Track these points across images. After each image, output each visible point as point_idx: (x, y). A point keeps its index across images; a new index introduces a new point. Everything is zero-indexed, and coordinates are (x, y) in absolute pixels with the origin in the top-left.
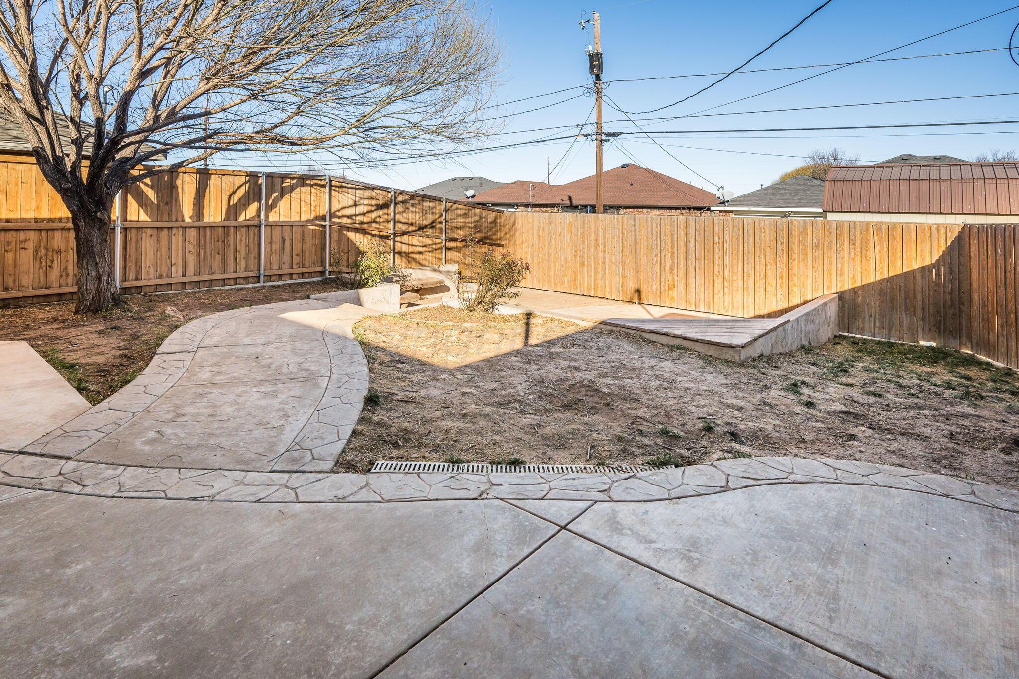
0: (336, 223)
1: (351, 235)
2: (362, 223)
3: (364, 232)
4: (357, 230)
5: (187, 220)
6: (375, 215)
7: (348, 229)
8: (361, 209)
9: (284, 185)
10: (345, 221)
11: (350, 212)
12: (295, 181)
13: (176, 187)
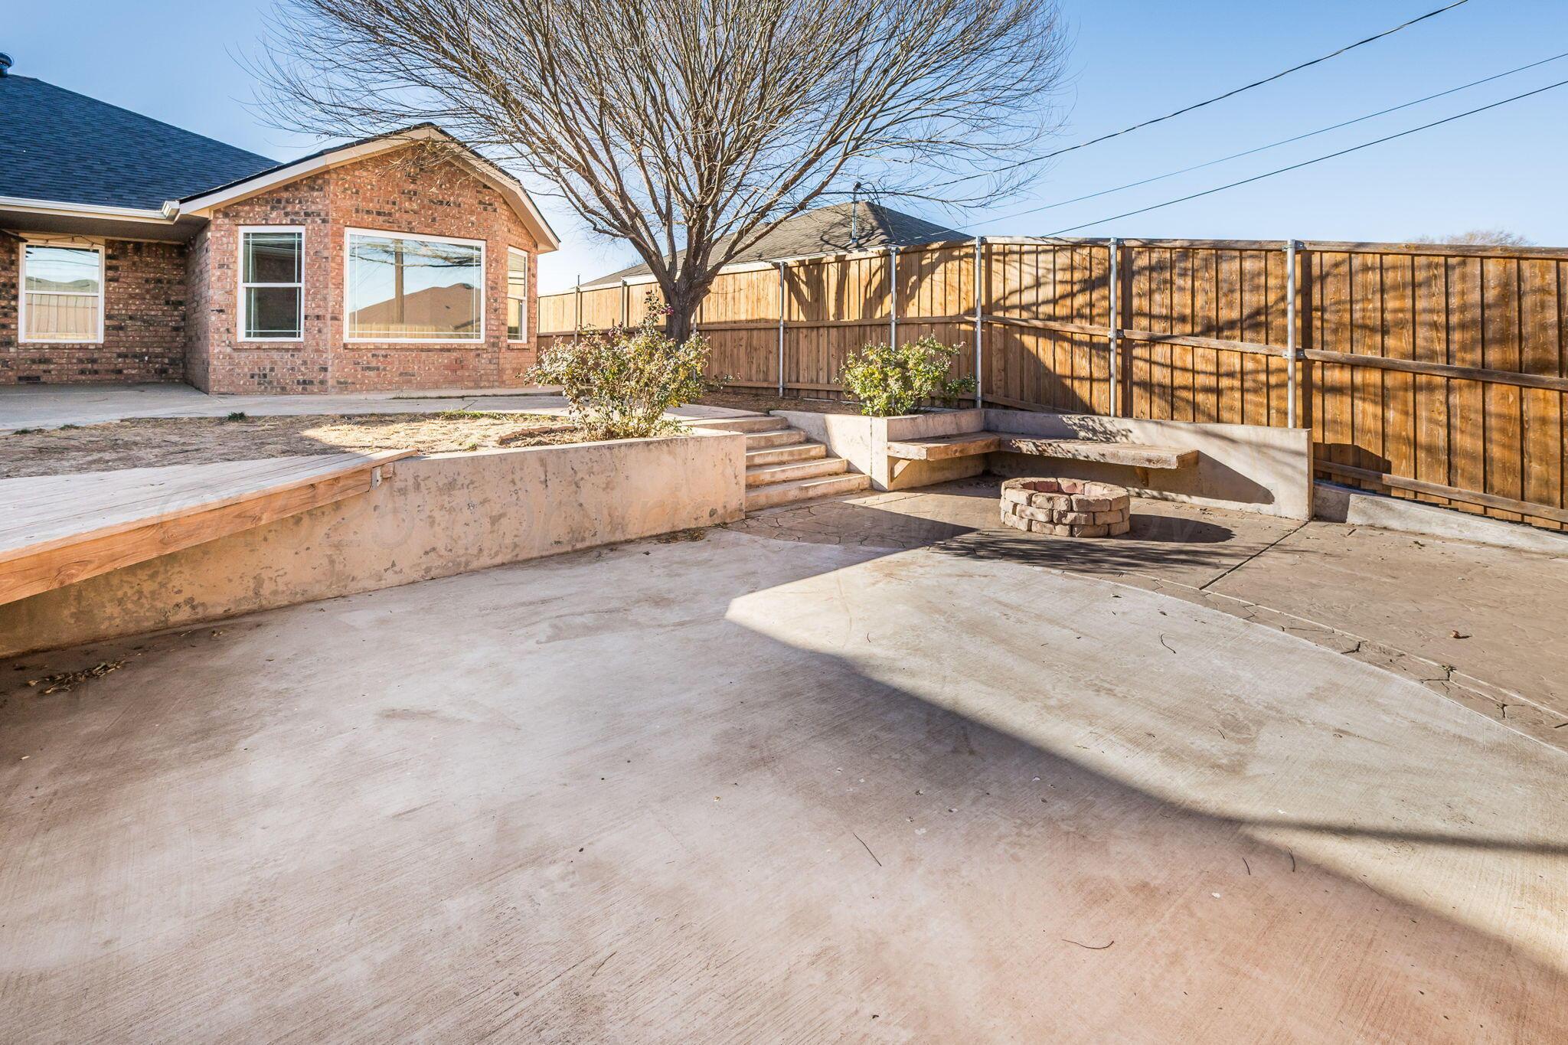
0: (998, 320)
1: (1029, 341)
2: (1052, 318)
3: (1055, 336)
4: (1037, 332)
5: (832, 319)
6: (1080, 300)
7: (1022, 330)
8: (1046, 292)
9: (924, 262)
10: (1015, 314)
11: (1028, 297)
12: (936, 255)
13: (822, 281)
